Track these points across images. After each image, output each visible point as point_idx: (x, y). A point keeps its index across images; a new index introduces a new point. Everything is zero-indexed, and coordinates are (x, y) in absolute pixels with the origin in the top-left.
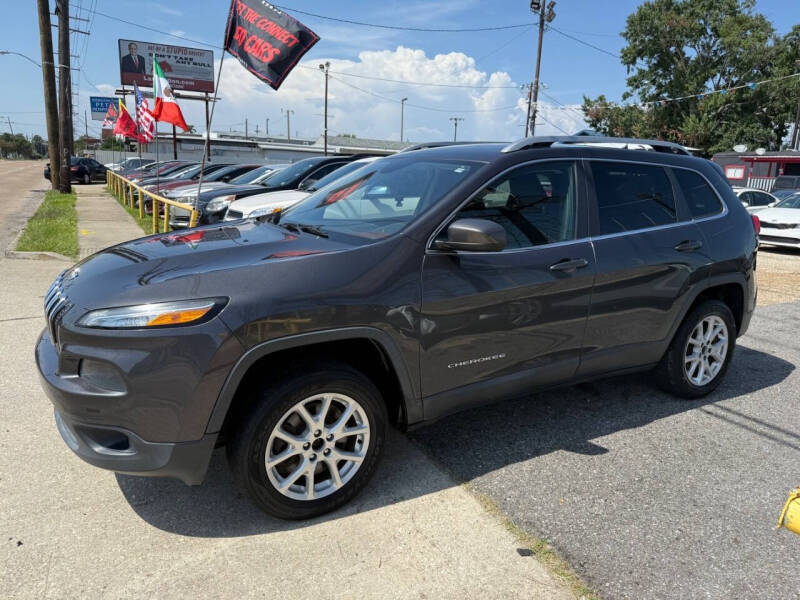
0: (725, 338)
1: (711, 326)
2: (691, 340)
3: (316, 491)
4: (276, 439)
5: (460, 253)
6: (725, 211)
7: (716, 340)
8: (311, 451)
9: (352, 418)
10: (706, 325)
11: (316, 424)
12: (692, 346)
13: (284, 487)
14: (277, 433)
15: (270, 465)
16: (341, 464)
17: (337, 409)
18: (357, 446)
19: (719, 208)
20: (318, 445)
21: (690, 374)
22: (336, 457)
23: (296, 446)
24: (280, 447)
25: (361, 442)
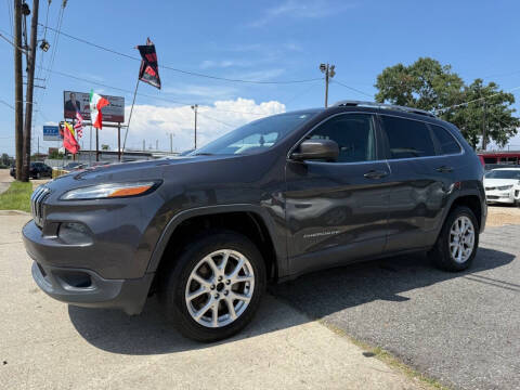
0: (472, 232)
1: (463, 223)
2: (452, 232)
3: (219, 321)
4: (193, 280)
5: (307, 162)
6: (463, 152)
7: (467, 234)
8: (215, 291)
9: (242, 270)
10: (460, 222)
11: (219, 271)
12: (453, 236)
13: (198, 317)
14: (193, 276)
15: (189, 299)
16: (236, 302)
17: (233, 263)
18: (246, 290)
19: (459, 150)
20: (220, 287)
21: (454, 255)
22: (232, 296)
23: (206, 287)
24: (195, 286)
25: (248, 288)
